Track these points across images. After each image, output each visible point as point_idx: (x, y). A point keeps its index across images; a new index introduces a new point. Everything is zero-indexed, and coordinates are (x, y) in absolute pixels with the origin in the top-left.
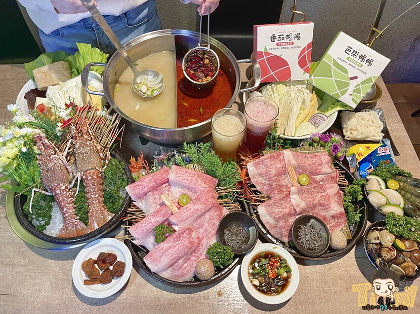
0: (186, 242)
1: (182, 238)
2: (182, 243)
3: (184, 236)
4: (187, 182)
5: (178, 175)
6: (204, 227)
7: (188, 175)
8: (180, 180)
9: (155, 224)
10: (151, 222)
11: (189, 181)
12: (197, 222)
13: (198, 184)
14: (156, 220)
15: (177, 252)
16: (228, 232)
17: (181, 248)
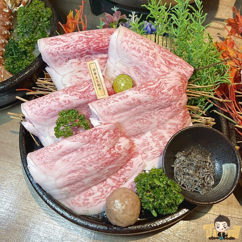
0: (104, 151)
1: (98, 141)
2: (97, 149)
3: (104, 137)
4: (138, 55)
5: (127, 38)
6: (144, 137)
7: (144, 43)
8: (127, 47)
9: (63, 104)
10: (58, 99)
11: (141, 54)
12: (134, 125)
13: (156, 63)
14: (66, 99)
15: (84, 160)
16: (183, 158)
17: (93, 157)
